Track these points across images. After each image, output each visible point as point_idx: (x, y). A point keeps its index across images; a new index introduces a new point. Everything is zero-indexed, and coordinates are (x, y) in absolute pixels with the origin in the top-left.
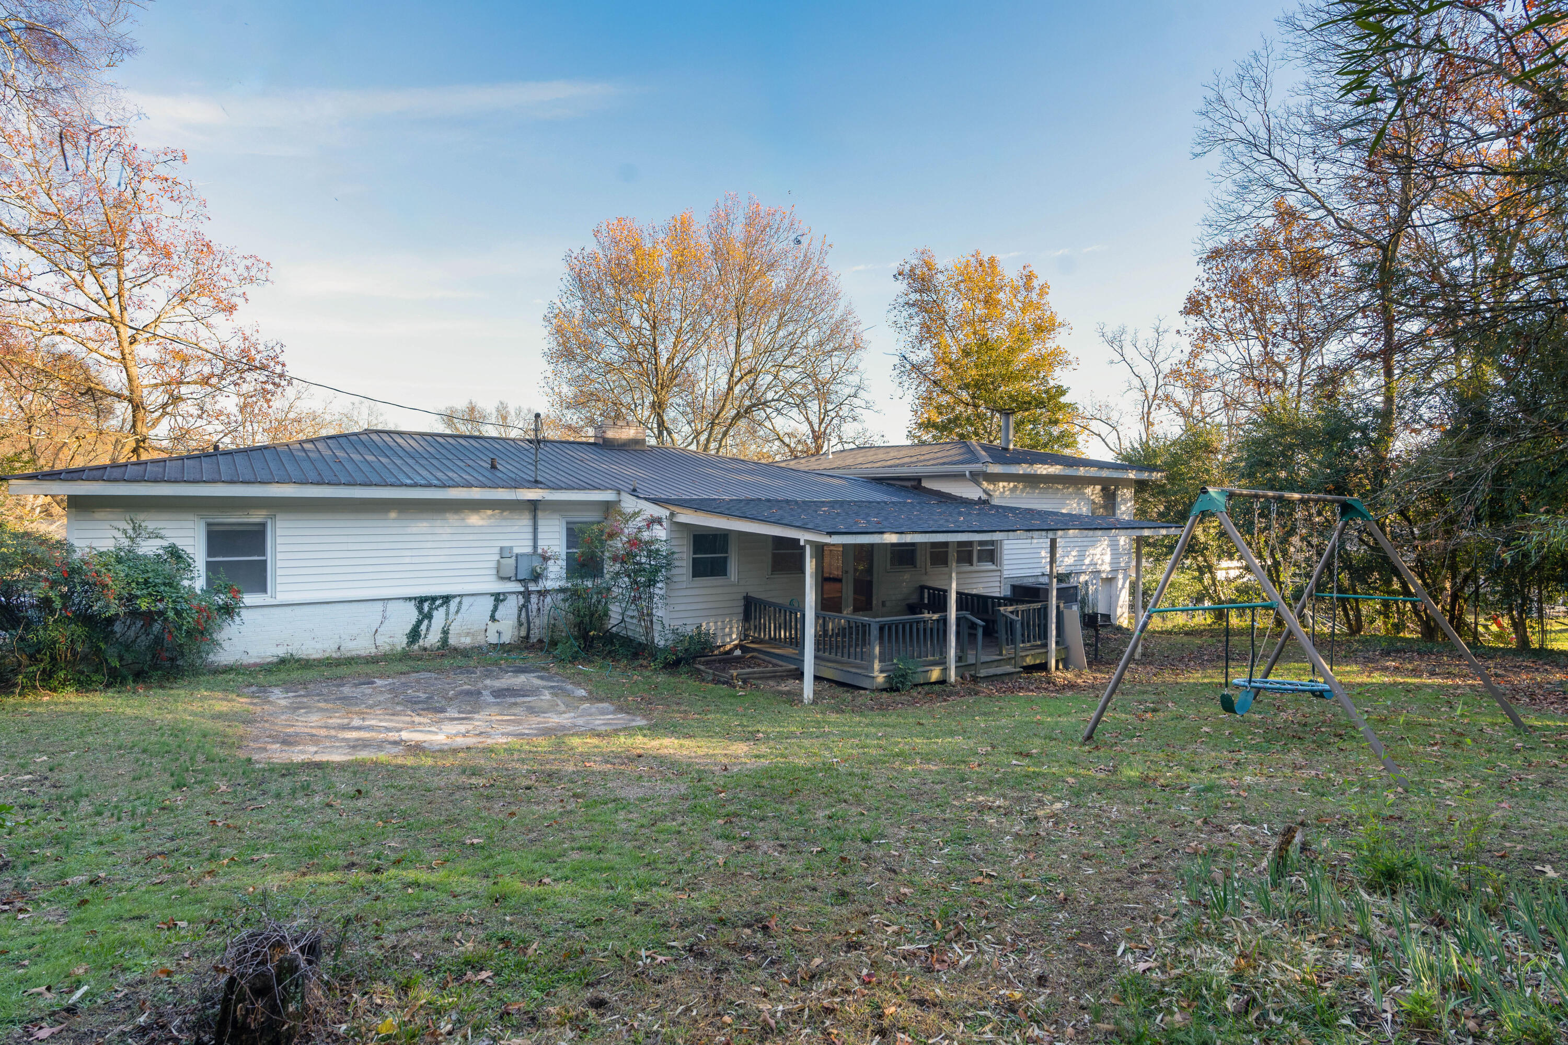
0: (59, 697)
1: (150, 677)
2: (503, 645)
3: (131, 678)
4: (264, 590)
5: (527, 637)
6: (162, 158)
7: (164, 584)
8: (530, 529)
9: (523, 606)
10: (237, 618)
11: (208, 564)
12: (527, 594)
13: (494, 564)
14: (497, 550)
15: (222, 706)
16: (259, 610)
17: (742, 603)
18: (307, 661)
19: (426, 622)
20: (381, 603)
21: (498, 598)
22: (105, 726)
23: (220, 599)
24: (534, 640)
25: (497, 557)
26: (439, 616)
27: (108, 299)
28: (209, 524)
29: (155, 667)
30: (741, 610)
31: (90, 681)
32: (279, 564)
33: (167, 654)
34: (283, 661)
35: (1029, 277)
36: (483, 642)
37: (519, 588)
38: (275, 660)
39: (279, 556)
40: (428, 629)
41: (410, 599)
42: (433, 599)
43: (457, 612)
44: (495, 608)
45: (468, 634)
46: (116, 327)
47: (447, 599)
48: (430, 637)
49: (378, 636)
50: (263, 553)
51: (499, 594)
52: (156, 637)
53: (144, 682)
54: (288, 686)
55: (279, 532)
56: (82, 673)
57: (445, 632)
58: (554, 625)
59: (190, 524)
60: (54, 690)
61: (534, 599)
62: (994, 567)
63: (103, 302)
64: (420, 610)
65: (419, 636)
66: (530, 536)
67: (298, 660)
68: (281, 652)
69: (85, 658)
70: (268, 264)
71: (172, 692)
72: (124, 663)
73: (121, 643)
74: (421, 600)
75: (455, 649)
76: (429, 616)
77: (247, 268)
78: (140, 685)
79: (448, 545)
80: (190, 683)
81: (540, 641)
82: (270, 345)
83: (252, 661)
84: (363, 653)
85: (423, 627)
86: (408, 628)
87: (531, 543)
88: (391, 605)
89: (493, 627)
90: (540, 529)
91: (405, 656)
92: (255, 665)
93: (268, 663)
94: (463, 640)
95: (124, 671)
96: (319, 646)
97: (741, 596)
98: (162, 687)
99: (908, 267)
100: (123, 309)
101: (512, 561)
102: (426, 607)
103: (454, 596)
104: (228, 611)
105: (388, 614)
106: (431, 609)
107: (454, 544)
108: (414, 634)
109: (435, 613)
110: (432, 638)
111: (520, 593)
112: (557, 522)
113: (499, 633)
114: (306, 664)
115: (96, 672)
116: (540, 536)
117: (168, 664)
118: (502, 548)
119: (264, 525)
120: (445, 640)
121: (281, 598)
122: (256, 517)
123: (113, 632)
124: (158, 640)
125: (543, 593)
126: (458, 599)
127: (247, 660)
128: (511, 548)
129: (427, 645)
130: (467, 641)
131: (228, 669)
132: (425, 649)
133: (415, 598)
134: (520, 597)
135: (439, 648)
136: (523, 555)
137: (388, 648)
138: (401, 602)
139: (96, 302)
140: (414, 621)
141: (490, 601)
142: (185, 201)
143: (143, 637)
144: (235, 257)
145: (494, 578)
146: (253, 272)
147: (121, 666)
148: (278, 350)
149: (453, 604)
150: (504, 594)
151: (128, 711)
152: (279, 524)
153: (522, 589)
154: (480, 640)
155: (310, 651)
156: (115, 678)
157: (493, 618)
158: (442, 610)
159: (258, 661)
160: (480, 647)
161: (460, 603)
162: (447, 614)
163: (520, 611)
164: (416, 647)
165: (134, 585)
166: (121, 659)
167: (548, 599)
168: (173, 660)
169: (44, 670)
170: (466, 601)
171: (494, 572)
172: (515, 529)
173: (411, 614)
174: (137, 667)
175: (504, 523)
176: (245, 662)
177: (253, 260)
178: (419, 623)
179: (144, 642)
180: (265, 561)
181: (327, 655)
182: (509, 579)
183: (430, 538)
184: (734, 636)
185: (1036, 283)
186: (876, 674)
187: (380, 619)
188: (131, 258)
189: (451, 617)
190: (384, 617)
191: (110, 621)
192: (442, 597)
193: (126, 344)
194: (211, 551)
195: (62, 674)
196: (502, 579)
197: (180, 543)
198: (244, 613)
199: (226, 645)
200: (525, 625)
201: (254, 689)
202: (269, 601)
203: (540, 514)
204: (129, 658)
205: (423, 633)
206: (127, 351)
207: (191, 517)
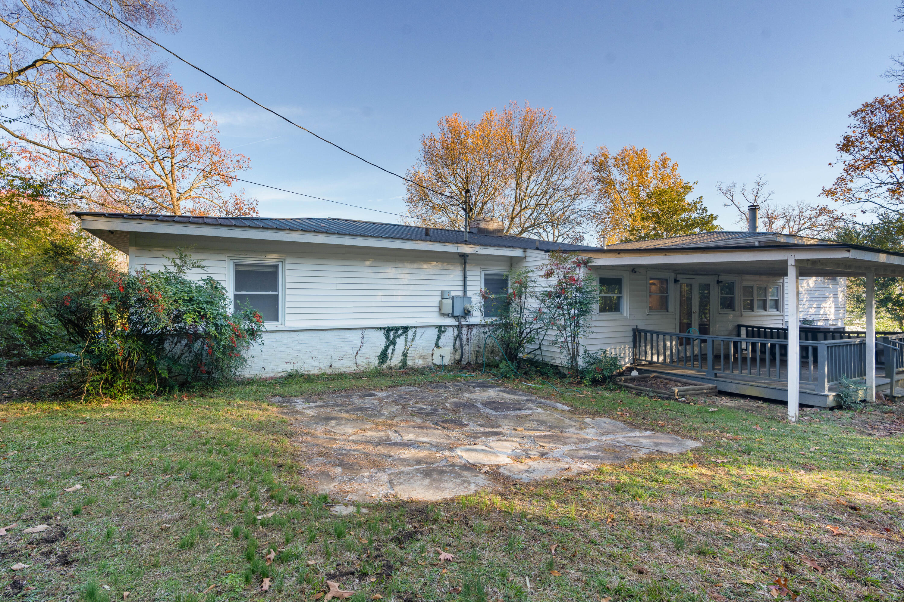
0: (116, 404)
1: (193, 387)
2: (445, 366)
3: (177, 388)
4: (276, 319)
5: (460, 360)
6: (195, 99)
7: (207, 303)
8: (461, 278)
9: (458, 336)
10: (259, 340)
11: (235, 296)
12: (459, 327)
13: (437, 304)
14: (439, 293)
15: (257, 415)
16: (274, 334)
17: (631, 334)
18: (309, 376)
19: (391, 347)
20: (360, 331)
21: (441, 330)
22: (153, 437)
23: (246, 325)
24: (464, 362)
25: (439, 299)
26: (400, 341)
27: (166, 175)
28: (236, 265)
29: (197, 379)
30: (631, 339)
31: (144, 390)
32: (288, 298)
33: (206, 368)
34: (290, 376)
35: (666, 160)
36: (430, 364)
37: (453, 322)
38: (285, 374)
39: (288, 292)
40: (393, 353)
41: (380, 328)
42: (397, 329)
43: (413, 340)
44: (439, 338)
45: (420, 357)
46: (170, 191)
47: (406, 329)
48: (394, 359)
49: (358, 358)
50: (276, 290)
51: (441, 326)
52: (196, 354)
53: (188, 391)
54: (308, 397)
55: (288, 273)
56: (138, 383)
57: (405, 355)
58: (478, 351)
59: (223, 264)
60: (114, 397)
61: (464, 331)
62: (778, 313)
63: (164, 177)
64: (387, 337)
65: (387, 357)
66: (461, 283)
67: (302, 375)
68: (289, 368)
69: (140, 370)
70: (249, 159)
71: (212, 401)
72: (171, 375)
73: (170, 358)
74: (388, 330)
75: (412, 369)
76: (394, 343)
77: (238, 161)
78: (185, 394)
79: (406, 287)
80: (225, 393)
81: (469, 363)
82: (250, 201)
83: (268, 375)
84: (348, 370)
85: (390, 351)
86: (379, 351)
87: (461, 288)
88: (367, 332)
89: (437, 352)
90: (469, 278)
91: (378, 373)
92: (271, 378)
93: (280, 377)
94: (417, 361)
95: (172, 382)
96: (316, 364)
97: (630, 329)
98: (202, 396)
99: (592, 158)
100: (174, 181)
101: (450, 301)
102: (392, 334)
103: (411, 327)
104: (253, 334)
105: (365, 340)
106: (395, 337)
107: (412, 288)
108: (383, 357)
109: (398, 340)
110: (396, 360)
111: (455, 326)
112: (478, 274)
113: (442, 356)
114: (309, 379)
115: (149, 382)
116: (468, 283)
117: (205, 376)
118: (442, 292)
119: (276, 267)
120: (404, 362)
121: (290, 325)
122: (271, 259)
123: (163, 349)
124: (198, 357)
125: (470, 327)
126: (414, 330)
127: (267, 375)
128: (449, 292)
129: (392, 365)
130: (419, 363)
131: (251, 382)
132: (391, 368)
133: (384, 328)
134: (455, 329)
135: (400, 368)
136: (458, 297)
137: (365, 366)
138: (374, 332)
139: (160, 176)
140: (383, 346)
141: (435, 332)
142: (206, 123)
143: (187, 354)
144: (232, 154)
145: (437, 314)
146: (241, 162)
147: (169, 377)
148: (254, 204)
149: (410, 333)
150: (445, 326)
151: (175, 420)
152: (288, 266)
153: (457, 323)
154: (428, 362)
155: (310, 368)
156: (165, 388)
157: (437, 346)
158: (403, 338)
159: (272, 375)
160: (429, 368)
161: (415, 333)
162: (406, 341)
163: (456, 340)
164: (384, 366)
165: (180, 302)
166: (170, 371)
167: (475, 331)
168: (209, 373)
169: (107, 379)
170: (419, 331)
171: (437, 310)
172: (451, 277)
173: (380, 341)
174: (181, 378)
175: (444, 272)
176: (263, 377)
177: (241, 157)
178: (387, 348)
179: (187, 358)
180: (277, 296)
181: (322, 371)
182: (447, 315)
183: (393, 282)
184: (627, 360)
185: (669, 163)
186: (827, 393)
187: (359, 343)
188: (178, 152)
189: (409, 343)
190: (363, 343)
191: (162, 337)
192: (403, 328)
193: (175, 200)
194: (238, 287)
195: (120, 383)
196: (443, 315)
197: (216, 278)
198: (263, 335)
199: (249, 361)
200: (459, 351)
201: (278, 399)
202: (281, 328)
203: (468, 267)
204: (176, 369)
205: (389, 355)
206: (175, 204)
207: (223, 257)
